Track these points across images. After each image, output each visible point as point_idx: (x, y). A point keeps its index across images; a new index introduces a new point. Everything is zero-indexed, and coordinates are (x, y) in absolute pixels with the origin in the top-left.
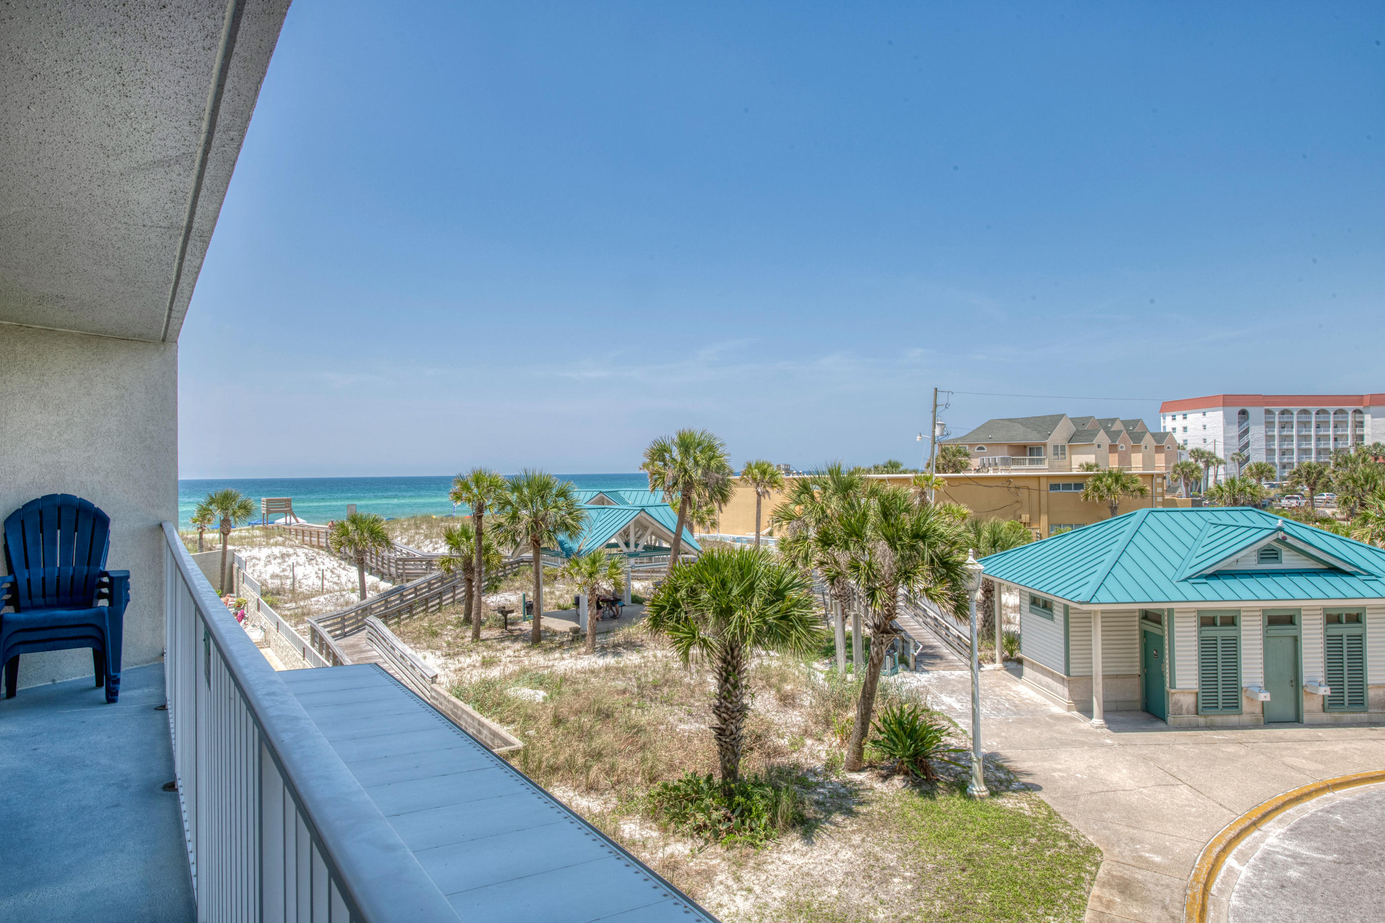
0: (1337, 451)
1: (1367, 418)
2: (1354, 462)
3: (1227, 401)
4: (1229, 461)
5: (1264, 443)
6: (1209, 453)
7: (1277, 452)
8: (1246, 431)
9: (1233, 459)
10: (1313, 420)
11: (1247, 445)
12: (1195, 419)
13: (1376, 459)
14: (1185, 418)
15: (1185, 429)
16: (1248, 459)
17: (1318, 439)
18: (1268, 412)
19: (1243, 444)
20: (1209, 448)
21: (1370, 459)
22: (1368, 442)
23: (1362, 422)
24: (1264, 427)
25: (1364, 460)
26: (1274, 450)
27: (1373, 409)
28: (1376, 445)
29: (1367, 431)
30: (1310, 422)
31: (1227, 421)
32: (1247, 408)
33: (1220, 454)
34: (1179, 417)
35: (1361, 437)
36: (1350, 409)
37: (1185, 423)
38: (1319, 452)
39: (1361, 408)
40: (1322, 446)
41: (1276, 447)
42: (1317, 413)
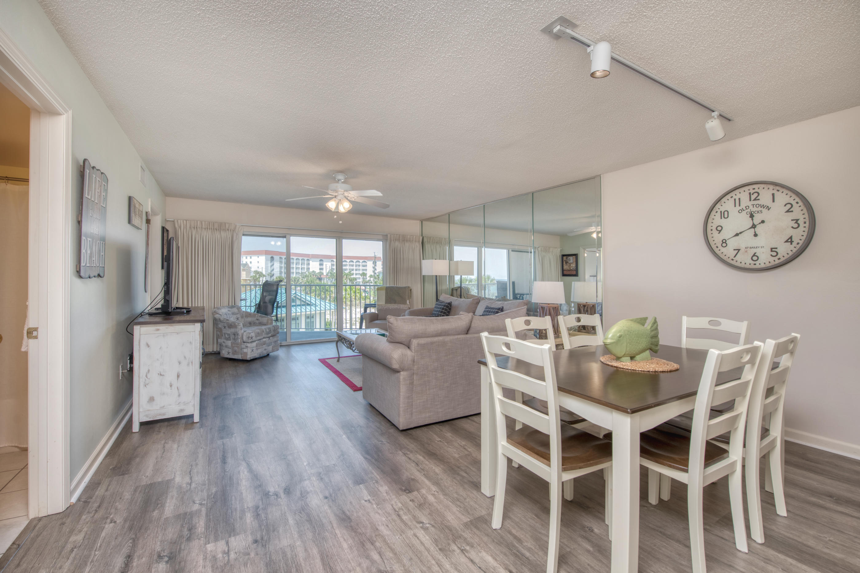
0: (302, 273)
1: (311, 262)
2: (308, 277)
3: (267, 253)
4: (267, 275)
5: (279, 269)
6: (261, 272)
7: (283, 273)
8: (273, 265)
9: (268, 275)
10: (295, 262)
11: (273, 270)
12: (255, 259)
13: (313, 276)
14: (251, 258)
15: (251, 262)
16: (273, 275)
17: (297, 268)
18: (281, 258)
19: (272, 269)
20: (260, 270)
21: (312, 276)
22: (311, 270)
23: (309, 264)
24: (279, 262)
25: (311, 276)
26: (282, 272)
27: (312, 259)
28: (313, 271)
29: (310, 266)
30: (294, 262)
31: (266, 260)
32: (274, 256)
33: (264, 273)
34: (249, 258)
35: (309, 268)
36: (306, 259)
37: (251, 260)
38: (296, 273)
39: (309, 258)
40: (297, 271)
41: (283, 271)
42: (296, 259)
